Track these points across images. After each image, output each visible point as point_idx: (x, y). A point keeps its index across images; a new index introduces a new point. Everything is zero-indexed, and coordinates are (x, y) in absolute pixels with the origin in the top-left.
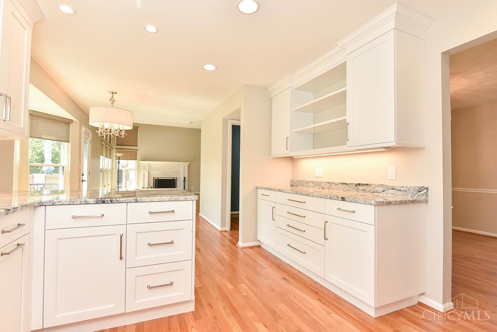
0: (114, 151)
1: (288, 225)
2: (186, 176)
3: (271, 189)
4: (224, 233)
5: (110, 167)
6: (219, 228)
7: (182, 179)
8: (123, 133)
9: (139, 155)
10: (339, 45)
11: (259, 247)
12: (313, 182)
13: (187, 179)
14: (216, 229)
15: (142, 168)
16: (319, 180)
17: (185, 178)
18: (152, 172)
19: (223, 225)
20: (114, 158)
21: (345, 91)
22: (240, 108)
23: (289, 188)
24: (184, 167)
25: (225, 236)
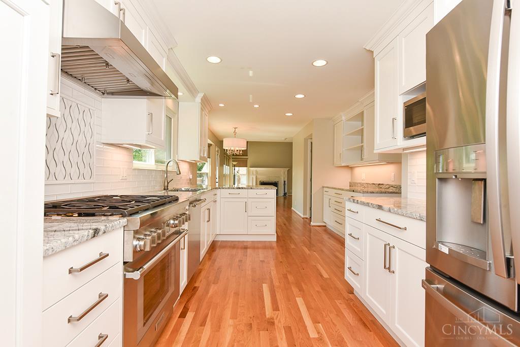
0: (231, 160)
1: (335, 209)
2: (286, 180)
3: (342, 190)
4: (306, 219)
5: (229, 173)
6: (302, 216)
7: (283, 182)
8: (241, 152)
9: (249, 164)
10: (360, 101)
11: (325, 226)
12: (360, 183)
13: (286, 182)
14: (300, 216)
15: (251, 174)
16: (363, 182)
17: (285, 181)
18: (258, 176)
19: (305, 213)
20: (231, 166)
21: (363, 128)
22: (312, 134)
23: (348, 188)
24: (284, 173)
25: (306, 221)
